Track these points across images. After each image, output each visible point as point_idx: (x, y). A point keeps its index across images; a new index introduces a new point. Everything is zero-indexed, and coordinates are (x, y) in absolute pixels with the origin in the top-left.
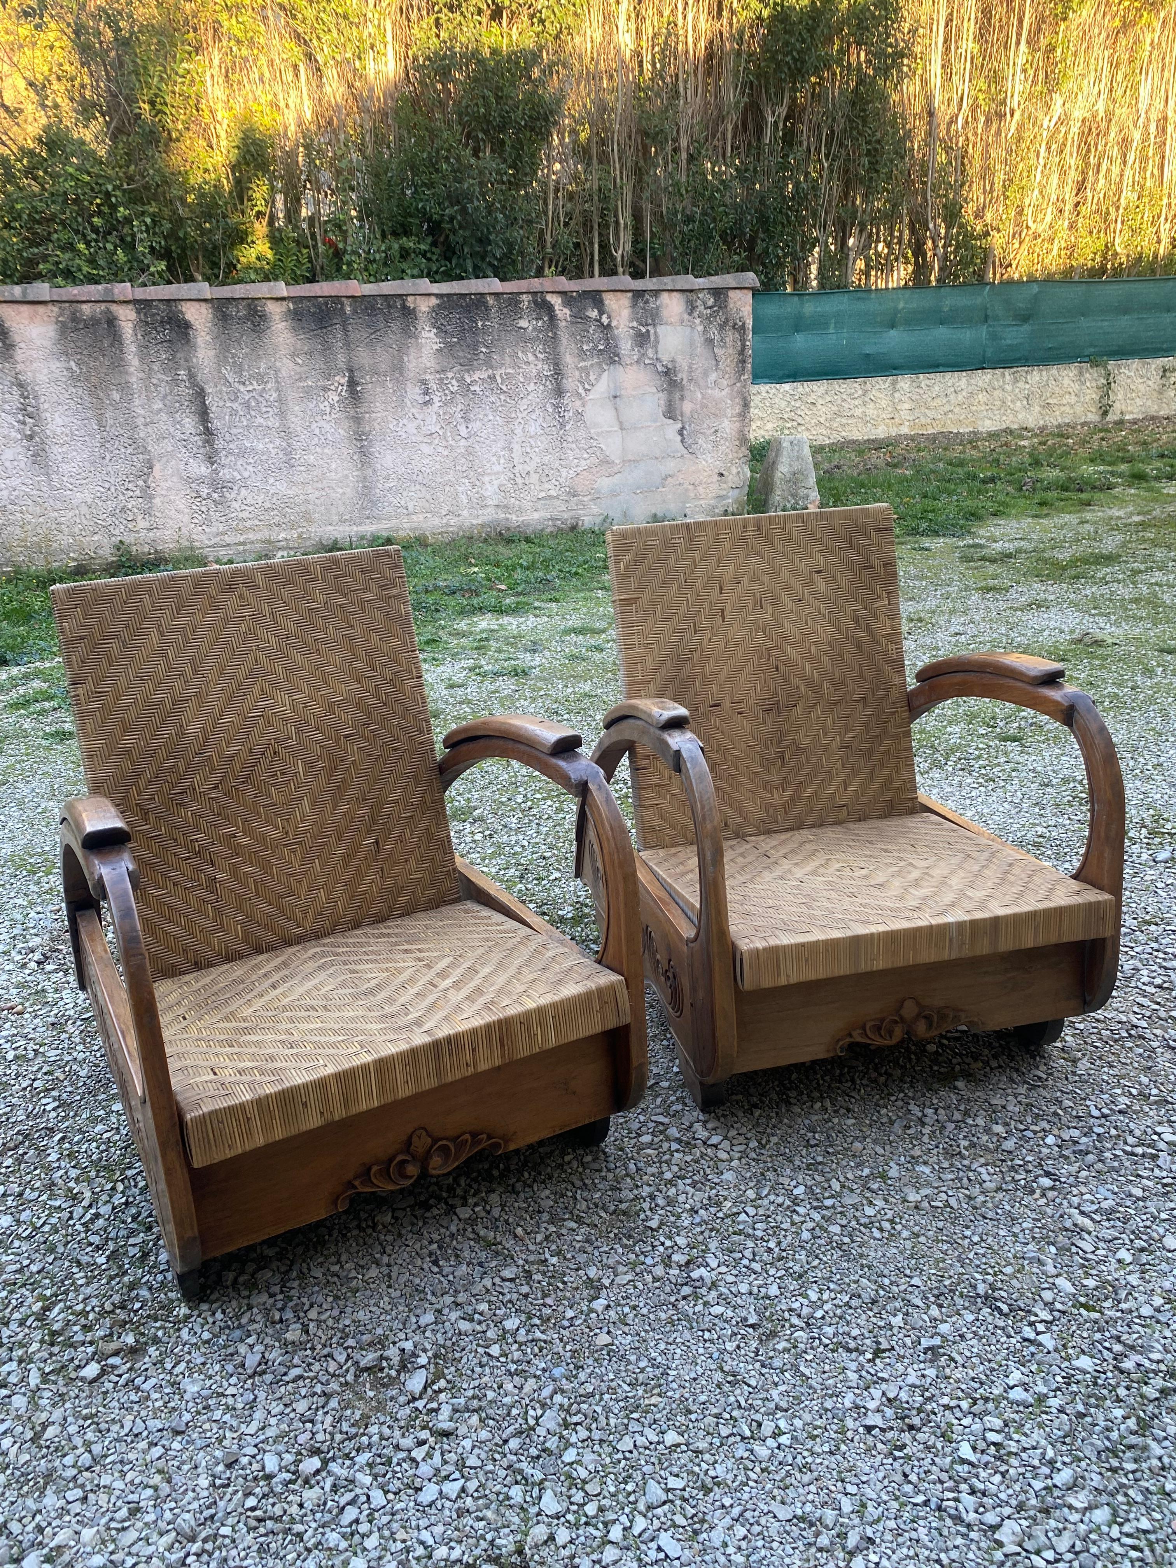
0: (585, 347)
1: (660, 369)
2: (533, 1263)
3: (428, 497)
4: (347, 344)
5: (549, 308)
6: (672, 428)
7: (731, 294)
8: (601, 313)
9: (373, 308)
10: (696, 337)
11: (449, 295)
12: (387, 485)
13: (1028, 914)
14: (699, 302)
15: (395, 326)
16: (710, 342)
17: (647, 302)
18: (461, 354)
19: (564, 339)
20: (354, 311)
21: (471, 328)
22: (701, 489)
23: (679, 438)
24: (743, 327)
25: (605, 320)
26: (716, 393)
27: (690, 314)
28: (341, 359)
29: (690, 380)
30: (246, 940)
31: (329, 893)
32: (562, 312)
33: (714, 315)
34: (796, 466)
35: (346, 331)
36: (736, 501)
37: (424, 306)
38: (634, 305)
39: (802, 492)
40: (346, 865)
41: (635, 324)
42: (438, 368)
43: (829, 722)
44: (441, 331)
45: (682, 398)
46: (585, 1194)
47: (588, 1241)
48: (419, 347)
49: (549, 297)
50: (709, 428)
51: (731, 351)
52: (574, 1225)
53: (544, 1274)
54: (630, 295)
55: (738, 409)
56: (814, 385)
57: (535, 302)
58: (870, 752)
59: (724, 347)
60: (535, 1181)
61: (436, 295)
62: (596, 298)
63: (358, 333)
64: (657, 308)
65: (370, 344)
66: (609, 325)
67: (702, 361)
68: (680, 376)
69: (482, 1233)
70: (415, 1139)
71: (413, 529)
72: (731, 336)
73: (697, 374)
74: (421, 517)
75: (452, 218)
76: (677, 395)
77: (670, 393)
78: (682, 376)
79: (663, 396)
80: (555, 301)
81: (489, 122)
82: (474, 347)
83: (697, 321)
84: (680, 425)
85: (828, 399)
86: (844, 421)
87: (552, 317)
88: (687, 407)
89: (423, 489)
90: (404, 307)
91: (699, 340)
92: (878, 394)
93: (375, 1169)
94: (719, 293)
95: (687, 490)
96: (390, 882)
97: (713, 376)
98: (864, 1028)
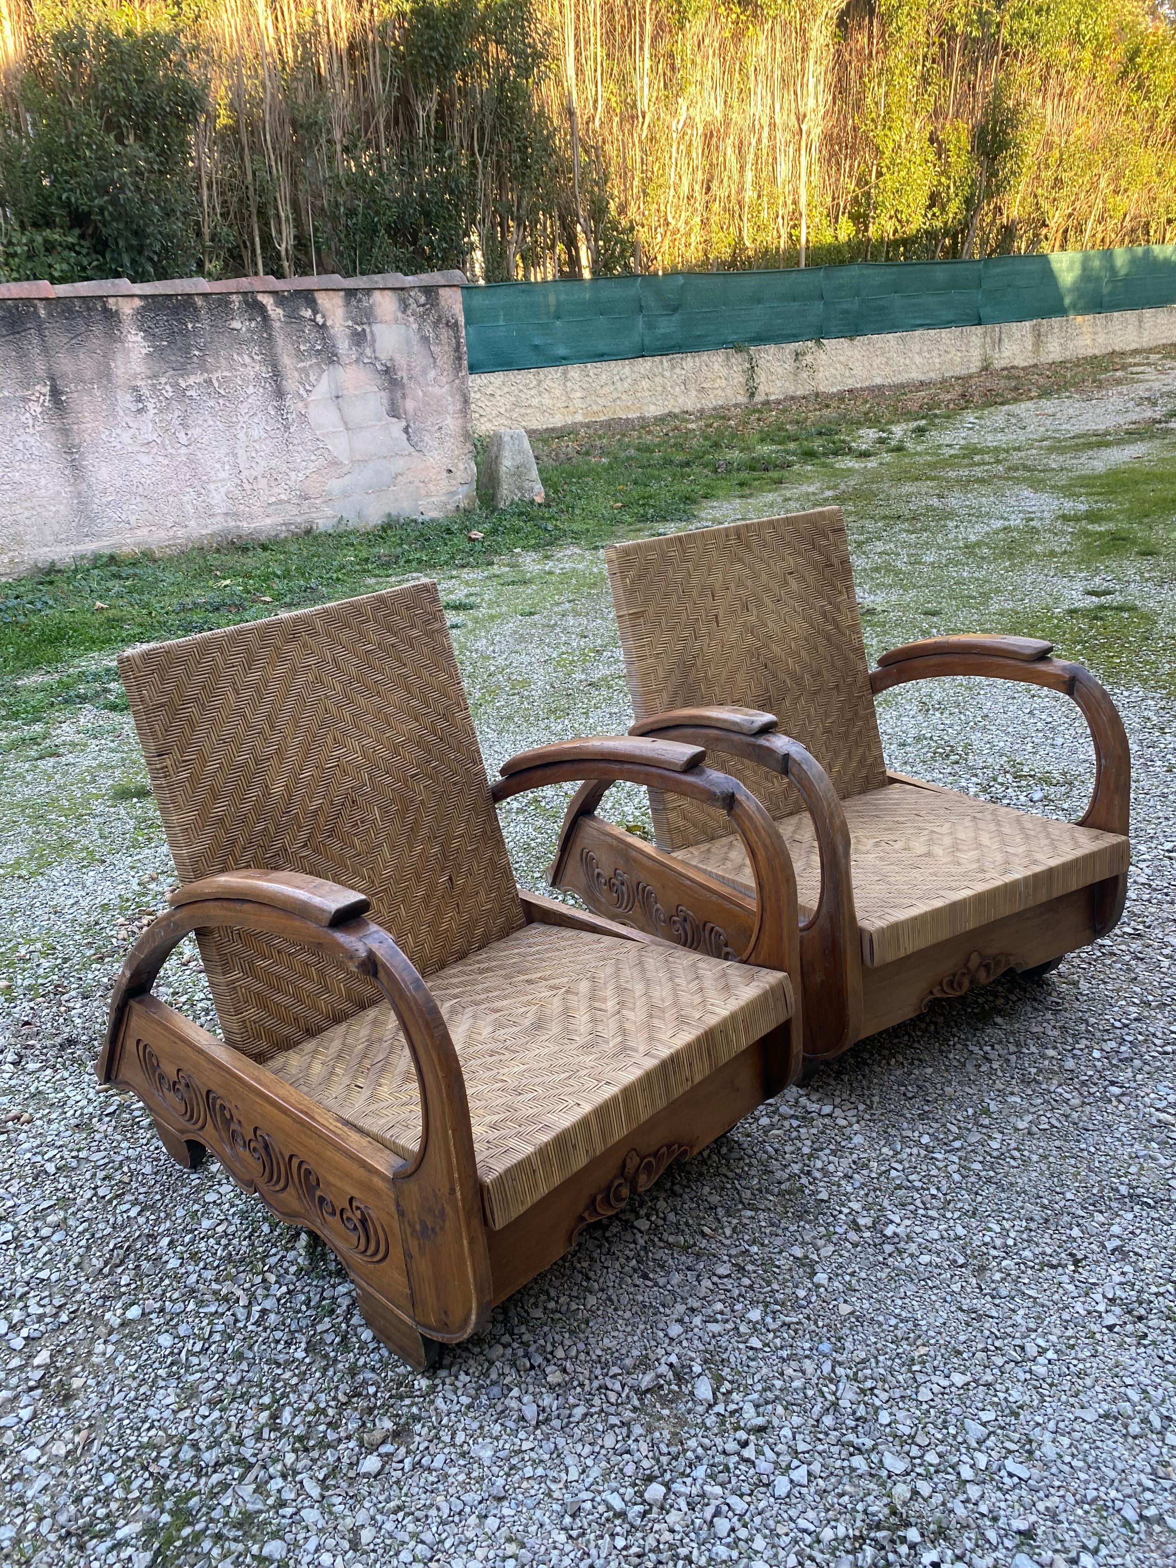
0: (302, 348)
1: (379, 367)
2: (736, 1256)
3: (151, 509)
4: (45, 350)
5: (261, 309)
6: (397, 425)
7: (441, 291)
8: (316, 313)
9: (70, 310)
10: (412, 335)
11: (153, 296)
12: (104, 500)
13: (1072, 862)
14: (411, 301)
15: (98, 329)
16: (425, 339)
17: (360, 301)
18: (173, 358)
19: (280, 340)
20: (50, 315)
21: (181, 330)
22: (431, 487)
23: (405, 436)
24: (456, 323)
25: (319, 319)
26: (436, 390)
27: (404, 312)
28: (40, 367)
29: (410, 378)
30: (349, 999)
31: (415, 937)
32: (275, 312)
33: (427, 312)
34: (519, 459)
35: (42, 336)
36: (467, 496)
37: (128, 308)
38: (348, 304)
39: (527, 485)
40: (427, 907)
41: (350, 323)
42: (149, 373)
43: (812, 710)
44: (149, 334)
45: (404, 396)
46: (744, 1183)
47: (773, 1225)
48: (127, 352)
49: (260, 297)
50: (433, 425)
51: (446, 348)
52: (750, 1213)
53: (753, 1263)
54: (342, 293)
55: (459, 406)
56: (491, 377)
57: (246, 302)
58: (846, 736)
59: (440, 344)
60: (689, 1180)
61: (140, 296)
62: (308, 297)
63: (57, 338)
64: (371, 307)
65: (71, 350)
66: (324, 325)
67: (420, 360)
68: (400, 374)
69: (671, 1239)
70: (628, 1160)
71: (138, 544)
72: (445, 334)
73: (416, 371)
74: (145, 531)
75: (102, 209)
76: (399, 394)
77: (391, 391)
78: (402, 374)
79: (384, 394)
80: (267, 301)
81: (131, 108)
82: (186, 350)
83: (412, 319)
84: (404, 424)
85: (506, 390)
86: (523, 411)
87: (266, 318)
88: (410, 405)
89: (145, 501)
90: (106, 310)
91: (415, 338)
92: (551, 384)
93: (599, 1197)
94: (429, 291)
95: (418, 488)
96: (466, 916)
97: (432, 374)
98: (941, 984)
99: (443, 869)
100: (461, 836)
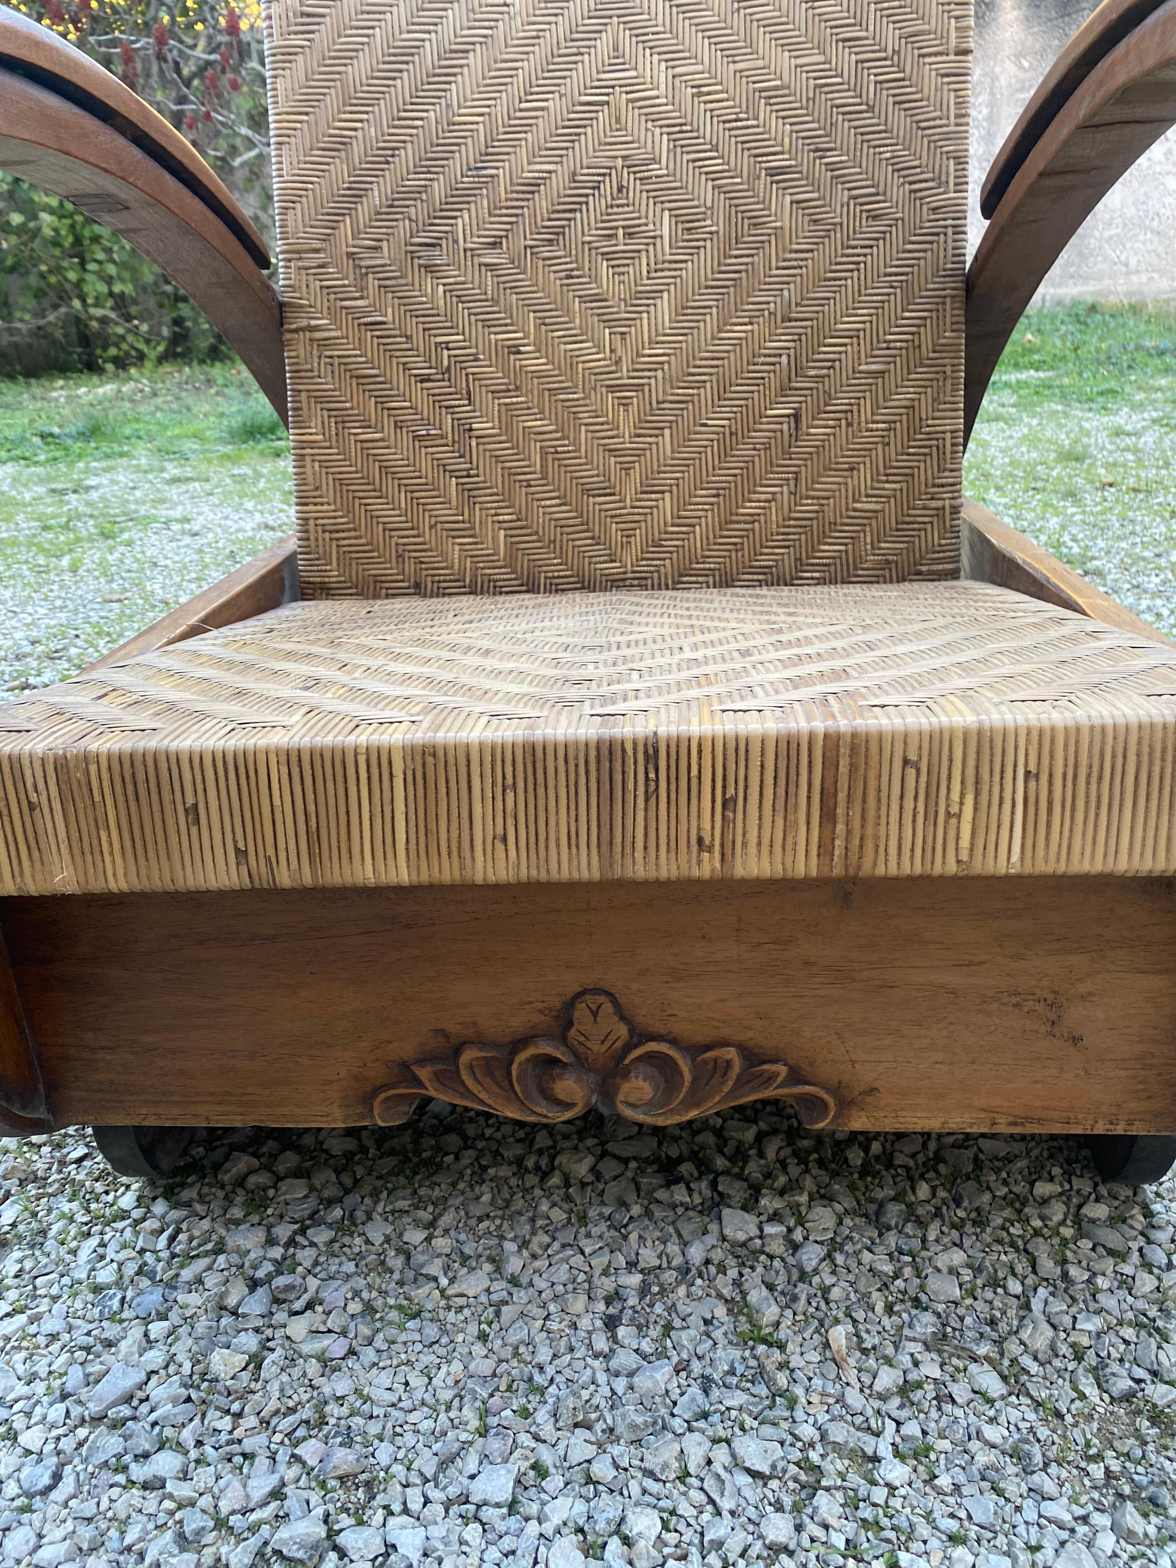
2: (837, 1447)
30: (511, 563)
31: (682, 504)
40: (725, 454)
46: (1058, 1306)
47: (1017, 1454)
52: (993, 1385)
53: (853, 1502)
60: (938, 1214)
69: (757, 1295)
70: (581, 1012)
93: (468, 1056)
96: (809, 506)
99: (785, 389)
100: (854, 335)
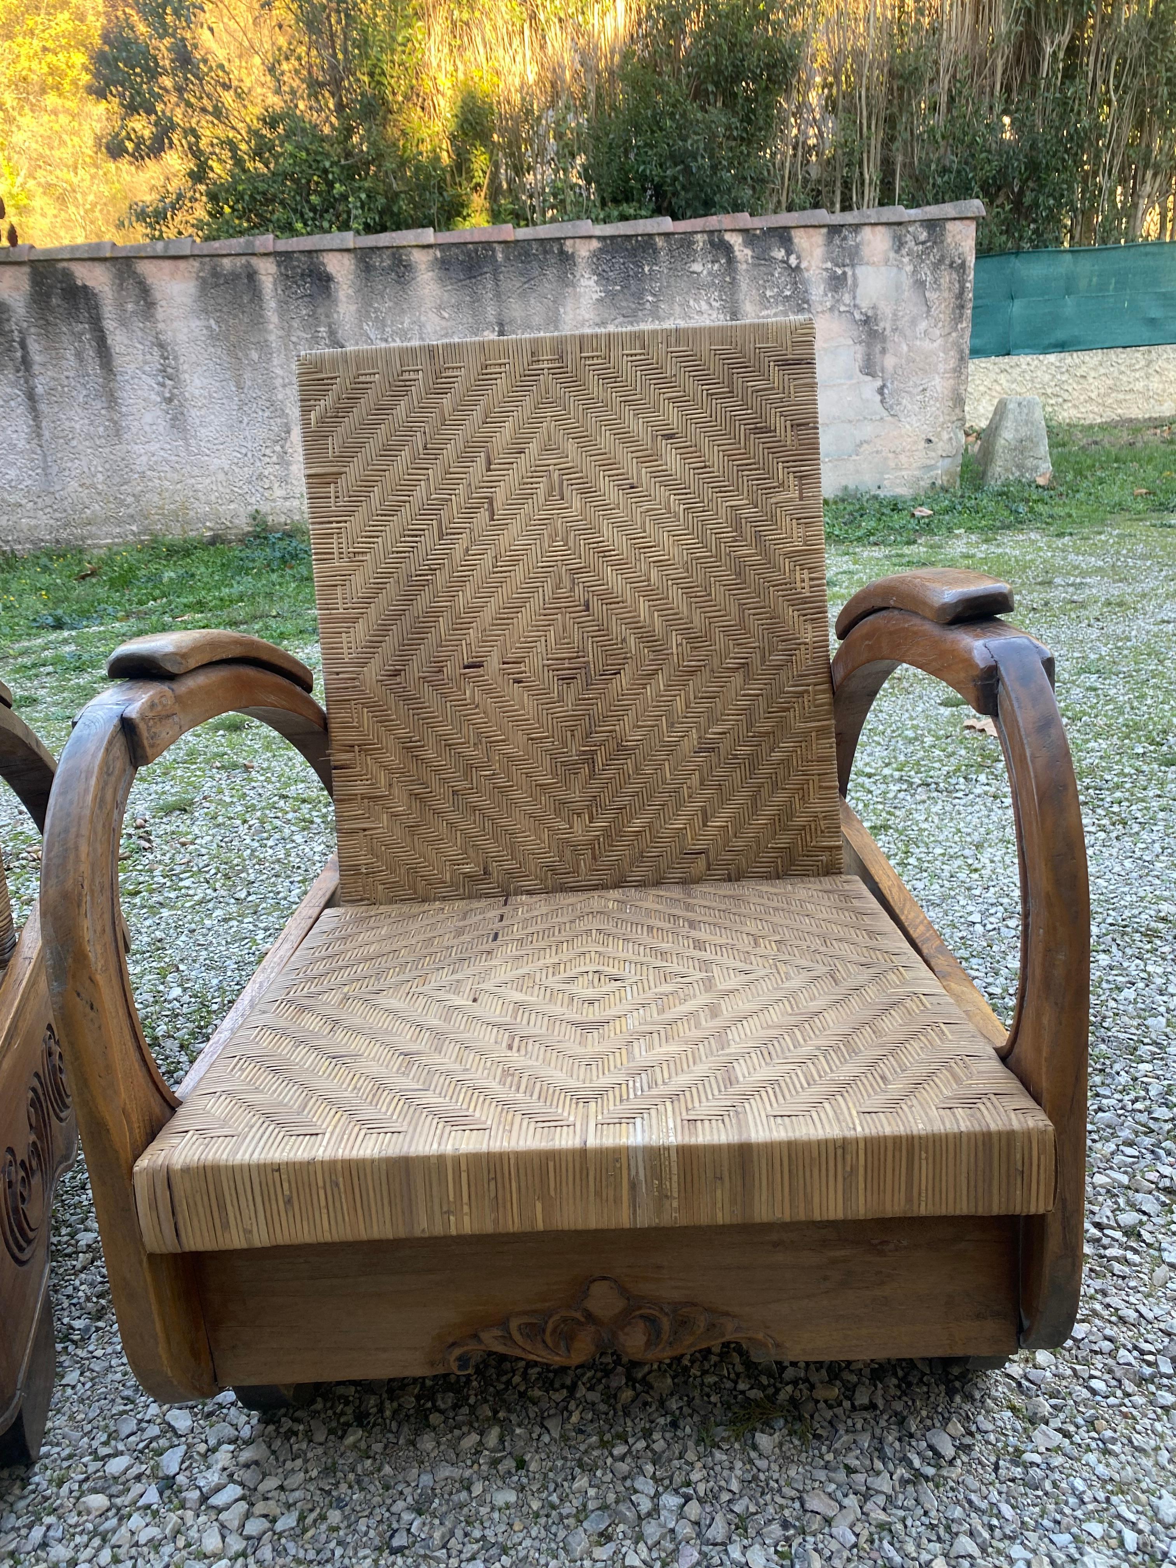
0: (769, 293)
1: (858, 316)
4: (498, 295)
5: (727, 249)
6: (870, 386)
7: (949, 226)
8: (789, 253)
9: (527, 254)
10: (904, 278)
11: (612, 238)
14: (909, 237)
15: (551, 273)
16: (920, 284)
17: (845, 238)
18: (624, 304)
19: (744, 284)
20: (507, 258)
21: (636, 274)
22: (903, 458)
23: (878, 398)
24: (963, 265)
25: (793, 261)
26: (927, 345)
27: (898, 251)
28: (491, 312)
29: (895, 330)
32: (743, 252)
33: (926, 252)
34: (1024, 431)
35: (496, 280)
36: (947, 472)
37: (584, 250)
38: (829, 241)
39: (1029, 463)
41: (829, 265)
42: (598, 320)
44: (603, 278)
45: (884, 351)
48: (577, 297)
49: (728, 237)
50: (916, 386)
51: (946, 294)
54: (824, 231)
55: (952, 363)
56: (1086, 356)
57: (712, 243)
59: (939, 288)
61: (599, 238)
62: (783, 236)
63: (511, 282)
64: (857, 246)
65: (523, 295)
66: (798, 267)
67: (911, 306)
68: (882, 325)
72: (947, 277)
73: (903, 323)
75: (675, 179)
76: (878, 348)
77: (869, 345)
78: (884, 325)
79: (860, 349)
80: (735, 240)
81: (720, 72)
82: (639, 296)
83: (906, 260)
84: (879, 383)
86: (1121, 396)
87: (731, 260)
88: (889, 361)
90: (562, 252)
91: (907, 282)
92: (1165, 365)
94: (933, 225)
95: (886, 459)
97: (923, 325)
